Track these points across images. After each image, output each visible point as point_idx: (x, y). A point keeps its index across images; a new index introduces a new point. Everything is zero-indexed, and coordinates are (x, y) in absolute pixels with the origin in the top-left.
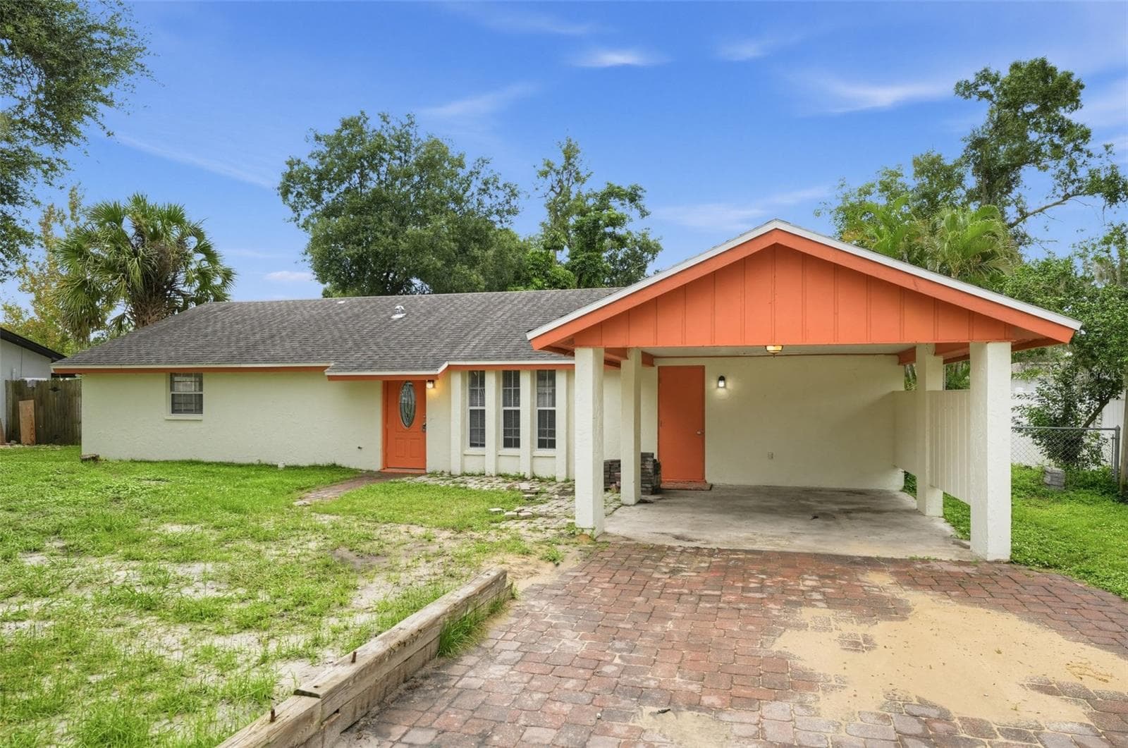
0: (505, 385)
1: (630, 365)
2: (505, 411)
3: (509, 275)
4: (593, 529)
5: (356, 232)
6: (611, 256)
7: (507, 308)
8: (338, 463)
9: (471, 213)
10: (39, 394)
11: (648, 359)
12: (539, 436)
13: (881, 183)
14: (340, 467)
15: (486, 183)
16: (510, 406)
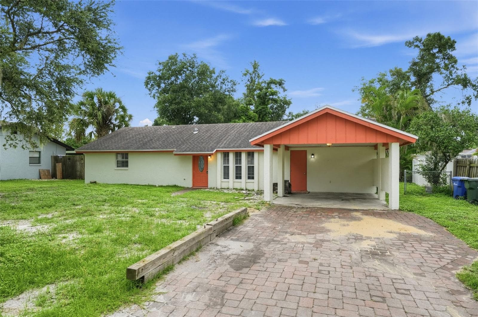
0: (236, 157)
1: (281, 150)
2: (236, 166)
3: (232, 115)
4: (270, 202)
5: (175, 99)
6: (271, 106)
7: (235, 129)
8: (177, 185)
9: (218, 91)
10: (63, 161)
11: (287, 148)
12: (248, 175)
13: (378, 79)
14: (177, 186)
15: (224, 80)
16: (238, 164)
